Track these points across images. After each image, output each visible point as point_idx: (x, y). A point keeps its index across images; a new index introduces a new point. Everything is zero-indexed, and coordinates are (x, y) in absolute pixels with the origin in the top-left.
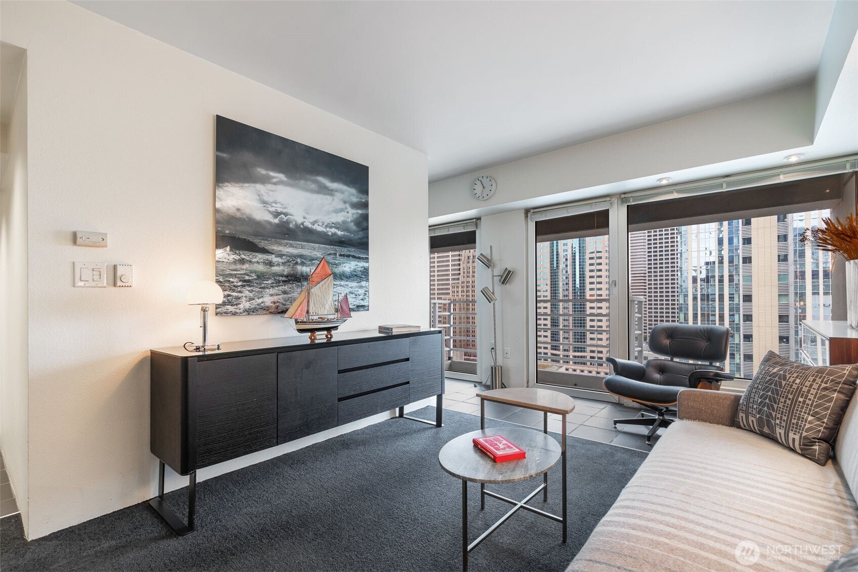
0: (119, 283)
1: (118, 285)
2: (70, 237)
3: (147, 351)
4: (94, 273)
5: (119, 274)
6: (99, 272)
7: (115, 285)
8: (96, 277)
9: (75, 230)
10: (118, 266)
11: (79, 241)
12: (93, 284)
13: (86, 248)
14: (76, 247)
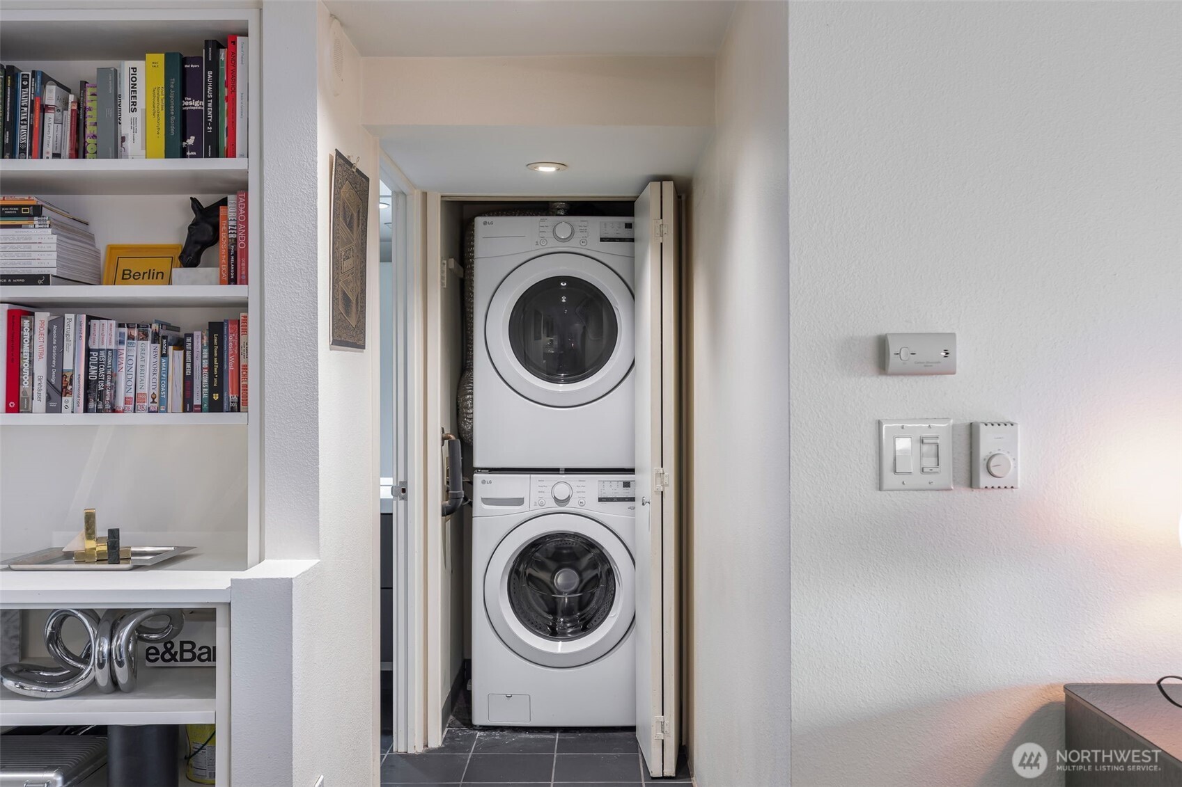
0: (984, 480)
1: (982, 485)
2: (871, 352)
3: (1052, 686)
4: (925, 448)
5: (984, 451)
6: (934, 447)
7: (972, 482)
8: (930, 462)
9: (883, 332)
10: (982, 427)
11: (893, 362)
12: (924, 480)
13: (905, 379)
14: (884, 379)
